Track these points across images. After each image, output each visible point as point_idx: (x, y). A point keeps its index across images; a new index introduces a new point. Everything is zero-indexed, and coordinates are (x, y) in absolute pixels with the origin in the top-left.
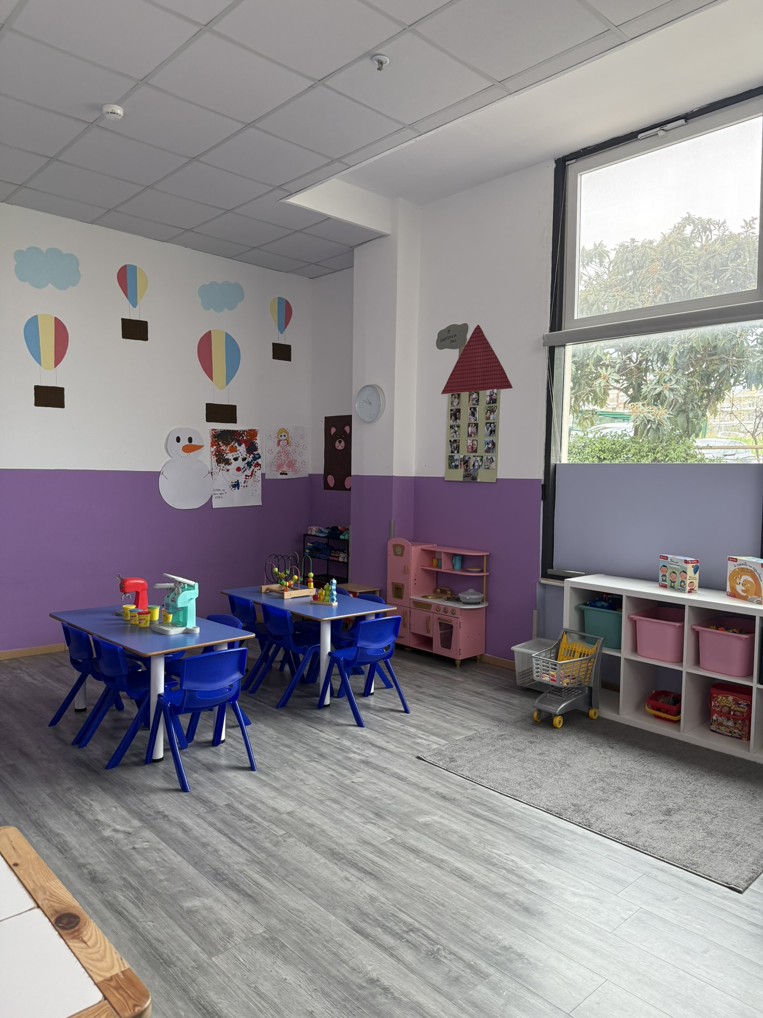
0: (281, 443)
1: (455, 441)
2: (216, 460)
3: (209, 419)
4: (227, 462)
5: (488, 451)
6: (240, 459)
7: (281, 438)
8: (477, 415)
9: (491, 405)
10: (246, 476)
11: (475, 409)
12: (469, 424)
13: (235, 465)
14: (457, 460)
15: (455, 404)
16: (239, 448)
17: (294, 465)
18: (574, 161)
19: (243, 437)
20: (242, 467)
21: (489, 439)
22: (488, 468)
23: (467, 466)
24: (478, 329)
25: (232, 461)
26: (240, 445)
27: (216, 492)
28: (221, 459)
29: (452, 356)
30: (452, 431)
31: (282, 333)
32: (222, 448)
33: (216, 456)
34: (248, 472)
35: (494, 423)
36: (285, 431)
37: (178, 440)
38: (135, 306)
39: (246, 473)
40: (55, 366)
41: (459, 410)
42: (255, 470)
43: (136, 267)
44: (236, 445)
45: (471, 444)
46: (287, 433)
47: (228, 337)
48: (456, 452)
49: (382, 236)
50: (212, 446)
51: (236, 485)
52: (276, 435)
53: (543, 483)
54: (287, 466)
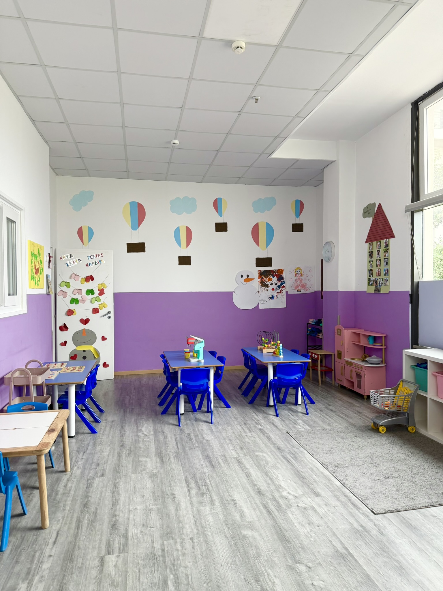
0: (297, 275)
1: (371, 270)
2: (261, 285)
3: (258, 265)
4: (267, 286)
5: (385, 275)
6: (274, 284)
7: (297, 272)
8: (380, 255)
9: (386, 248)
10: (277, 293)
11: (379, 250)
12: (377, 259)
13: (271, 287)
14: (372, 281)
15: (371, 249)
16: (273, 279)
17: (305, 286)
18: (422, 102)
19: (275, 273)
20: (275, 288)
21: (386, 268)
22: (385, 285)
23: (376, 284)
24: (380, 205)
25: (270, 285)
26: (273, 277)
27: (261, 301)
28: (263, 284)
29: (369, 221)
30: (370, 264)
31: (298, 218)
32: (264, 279)
33: (261, 283)
34: (279, 291)
35: (387, 258)
36: (300, 269)
37: (242, 276)
38: (221, 216)
39: (277, 291)
40: (187, 247)
41: (372, 252)
42: (283, 289)
43: (222, 198)
44: (272, 277)
45: (378, 271)
46: (301, 270)
47: (267, 224)
48: (371, 276)
49: (333, 162)
50: (259, 278)
51: (272, 297)
52: (294, 271)
53: (410, 293)
54: (301, 287)
